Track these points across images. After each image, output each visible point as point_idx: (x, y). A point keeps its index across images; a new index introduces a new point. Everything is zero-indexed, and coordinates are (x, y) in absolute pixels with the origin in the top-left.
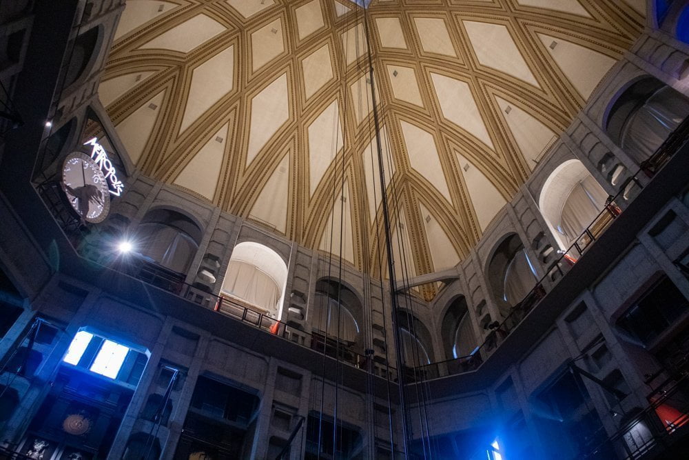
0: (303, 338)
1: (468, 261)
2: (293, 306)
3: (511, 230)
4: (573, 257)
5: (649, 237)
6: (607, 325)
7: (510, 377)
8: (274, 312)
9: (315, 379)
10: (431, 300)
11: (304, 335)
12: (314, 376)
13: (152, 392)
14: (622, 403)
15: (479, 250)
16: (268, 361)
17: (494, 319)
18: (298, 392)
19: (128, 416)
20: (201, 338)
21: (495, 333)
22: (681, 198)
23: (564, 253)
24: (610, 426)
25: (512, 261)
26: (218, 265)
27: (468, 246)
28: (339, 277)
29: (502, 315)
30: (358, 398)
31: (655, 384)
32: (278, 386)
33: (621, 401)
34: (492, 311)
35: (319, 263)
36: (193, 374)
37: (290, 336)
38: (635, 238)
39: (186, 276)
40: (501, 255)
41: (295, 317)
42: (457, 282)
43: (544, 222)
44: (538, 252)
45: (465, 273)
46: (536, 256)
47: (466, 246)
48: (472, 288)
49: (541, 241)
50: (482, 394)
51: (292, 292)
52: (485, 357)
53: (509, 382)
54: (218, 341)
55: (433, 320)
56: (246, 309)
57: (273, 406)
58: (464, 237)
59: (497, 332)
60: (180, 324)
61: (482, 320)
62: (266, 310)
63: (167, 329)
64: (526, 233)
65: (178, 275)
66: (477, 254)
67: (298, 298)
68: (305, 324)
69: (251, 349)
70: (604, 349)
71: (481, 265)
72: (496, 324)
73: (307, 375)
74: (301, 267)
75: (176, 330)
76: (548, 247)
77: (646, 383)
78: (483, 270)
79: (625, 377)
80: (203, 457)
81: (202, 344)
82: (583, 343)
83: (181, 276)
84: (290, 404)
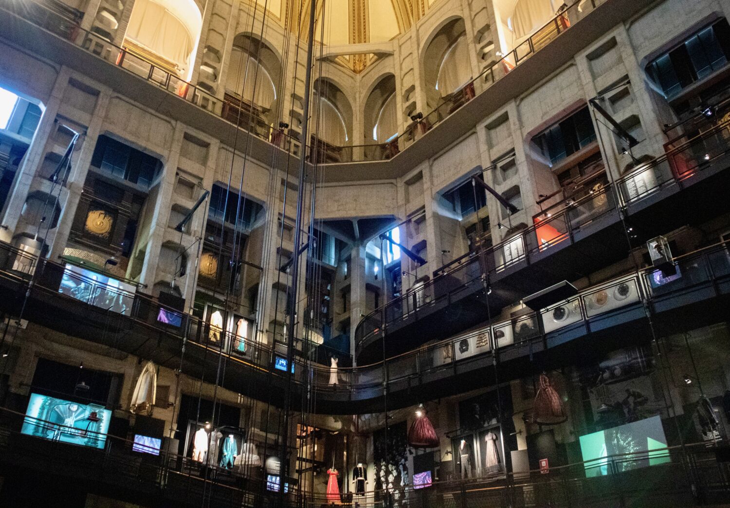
0: (214, 103)
1: (408, 36)
2: (206, 64)
3: (458, 13)
4: (510, 63)
5: (585, 60)
6: (521, 140)
7: (421, 173)
8: (184, 67)
9: (223, 148)
10: (360, 71)
11: (215, 100)
12: (222, 145)
13: (49, 150)
14: (512, 217)
15: (420, 27)
16: (174, 125)
17: (419, 109)
18: (204, 161)
19: (24, 173)
20: (101, 94)
21: (417, 125)
22: (627, 26)
23: (503, 56)
24: (496, 235)
25: (453, 46)
26: (121, 7)
27: (411, 19)
28: (260, 34)
29: (428, 105)
30: (266, 171)
31: (545, 205)
32: (184, 153)
33: (512, 214)
34: (419, 98)
35: (239, 15)
36: (93, 134)
37: (199, 101)
38: (572, 57)
39: (82, 14)
40: (443, 38)
41: (207, 78)
42: (391, 58)
43: (493, 14)
44: (479, 46)
45: (400, 51)
46: (476, 51)
47: (409, 17)
48: (405, 70)
49: (486, 34)
50: (392, 183)
51: (206, 47)
52: (403, 146)
53: (420, 176)
54: (120, 99)
55: (357, 96)
56: (153, 67)
57: (177, 174)
58: (408, 6)
59: (418, 124)
60: (78, 77)
61: (407, 107)
62: (174, 62)
63: (63, 80)
64: (472, 21)
65: (72, 10)
66: (418, 31)
67: (212, 55)
68: (218, 85)
69: (157, 111)
70: (512, 164)
71: (419, 45)
72: (420, 116)
73: (215, 144)
74: (217, 17)
75: (72, 82)
76: (490, 43)
77: (538, 203)
78: (420, 51)
79: (522, 195)
80: (102, 216)
81: (103, 101)
82: (496, 153)
83: (75, 12)
84: (195, 173)
